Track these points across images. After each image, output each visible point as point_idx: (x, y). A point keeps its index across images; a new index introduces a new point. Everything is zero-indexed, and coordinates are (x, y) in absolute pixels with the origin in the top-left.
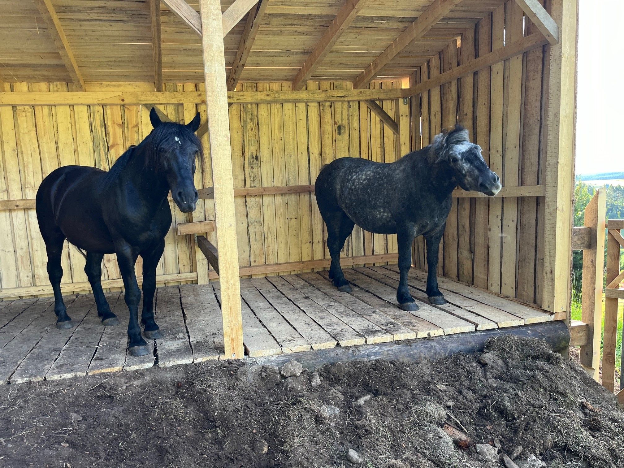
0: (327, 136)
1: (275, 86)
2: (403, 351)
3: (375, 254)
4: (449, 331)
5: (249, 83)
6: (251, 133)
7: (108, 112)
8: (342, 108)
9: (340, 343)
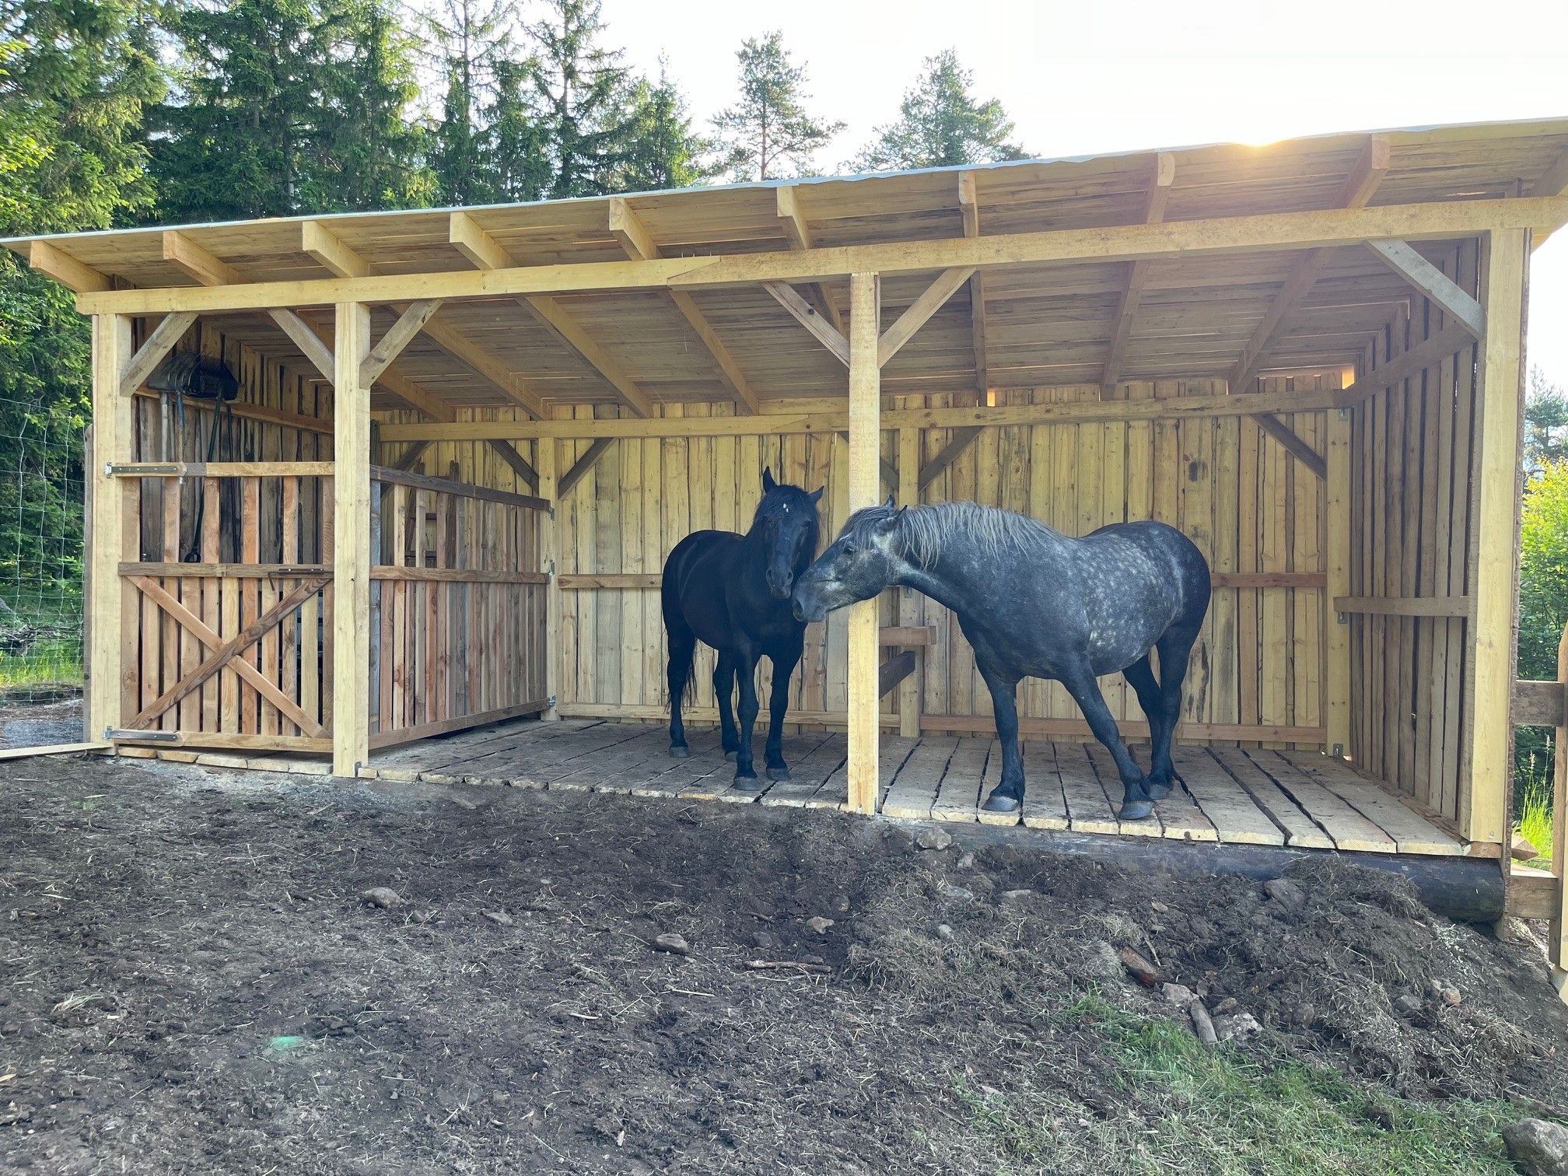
0: (1166, 482)
1: (1067, 393)
2: (1131, 852)
3: (1264, 723)
4: (1230, 836)
5: (1019, 391)
6: (1015, 478)
7: (788, 445)
8: (1201, 429)
9: (1025, 820)
